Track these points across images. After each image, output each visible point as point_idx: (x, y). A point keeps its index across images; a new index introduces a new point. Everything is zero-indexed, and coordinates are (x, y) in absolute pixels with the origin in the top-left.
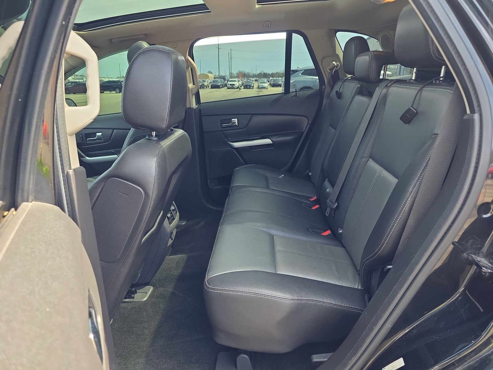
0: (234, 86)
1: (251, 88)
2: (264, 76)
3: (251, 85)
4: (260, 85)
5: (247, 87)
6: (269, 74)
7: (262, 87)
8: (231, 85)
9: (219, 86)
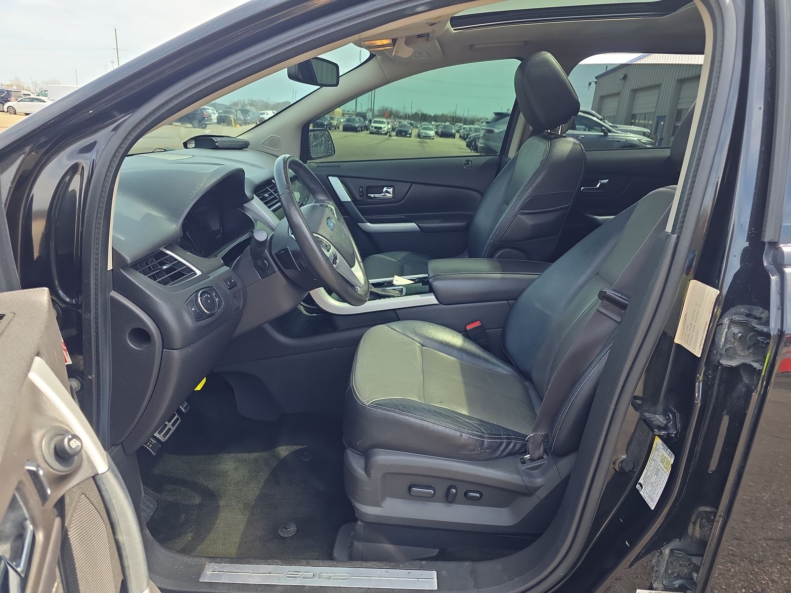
0: (380, 130)
1: (408, 136)
2: (421, 118)
3: (408, 131)
4: (422, 133)
5: (402, 133)
6: (431, 116)
7: (425, 135)
8: (376, 128)
9: (357, 128)
